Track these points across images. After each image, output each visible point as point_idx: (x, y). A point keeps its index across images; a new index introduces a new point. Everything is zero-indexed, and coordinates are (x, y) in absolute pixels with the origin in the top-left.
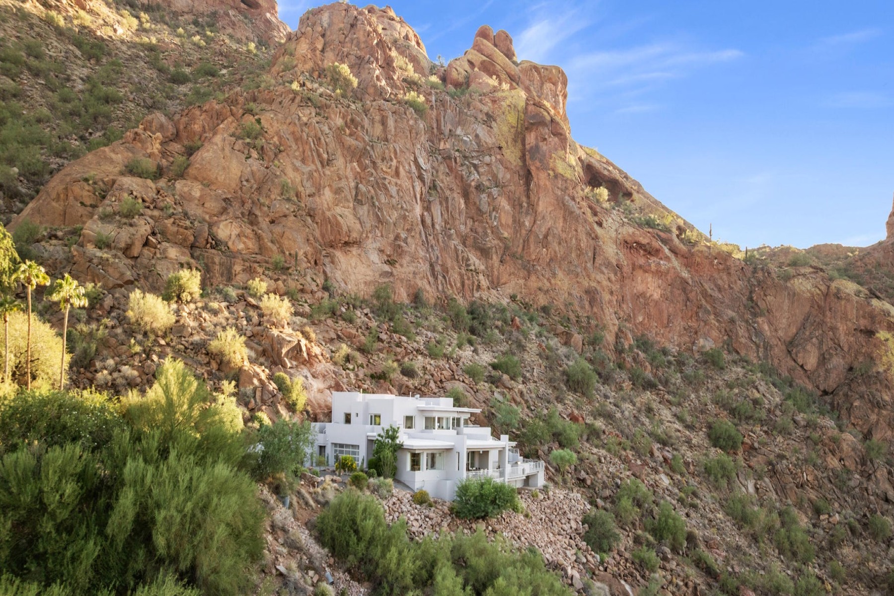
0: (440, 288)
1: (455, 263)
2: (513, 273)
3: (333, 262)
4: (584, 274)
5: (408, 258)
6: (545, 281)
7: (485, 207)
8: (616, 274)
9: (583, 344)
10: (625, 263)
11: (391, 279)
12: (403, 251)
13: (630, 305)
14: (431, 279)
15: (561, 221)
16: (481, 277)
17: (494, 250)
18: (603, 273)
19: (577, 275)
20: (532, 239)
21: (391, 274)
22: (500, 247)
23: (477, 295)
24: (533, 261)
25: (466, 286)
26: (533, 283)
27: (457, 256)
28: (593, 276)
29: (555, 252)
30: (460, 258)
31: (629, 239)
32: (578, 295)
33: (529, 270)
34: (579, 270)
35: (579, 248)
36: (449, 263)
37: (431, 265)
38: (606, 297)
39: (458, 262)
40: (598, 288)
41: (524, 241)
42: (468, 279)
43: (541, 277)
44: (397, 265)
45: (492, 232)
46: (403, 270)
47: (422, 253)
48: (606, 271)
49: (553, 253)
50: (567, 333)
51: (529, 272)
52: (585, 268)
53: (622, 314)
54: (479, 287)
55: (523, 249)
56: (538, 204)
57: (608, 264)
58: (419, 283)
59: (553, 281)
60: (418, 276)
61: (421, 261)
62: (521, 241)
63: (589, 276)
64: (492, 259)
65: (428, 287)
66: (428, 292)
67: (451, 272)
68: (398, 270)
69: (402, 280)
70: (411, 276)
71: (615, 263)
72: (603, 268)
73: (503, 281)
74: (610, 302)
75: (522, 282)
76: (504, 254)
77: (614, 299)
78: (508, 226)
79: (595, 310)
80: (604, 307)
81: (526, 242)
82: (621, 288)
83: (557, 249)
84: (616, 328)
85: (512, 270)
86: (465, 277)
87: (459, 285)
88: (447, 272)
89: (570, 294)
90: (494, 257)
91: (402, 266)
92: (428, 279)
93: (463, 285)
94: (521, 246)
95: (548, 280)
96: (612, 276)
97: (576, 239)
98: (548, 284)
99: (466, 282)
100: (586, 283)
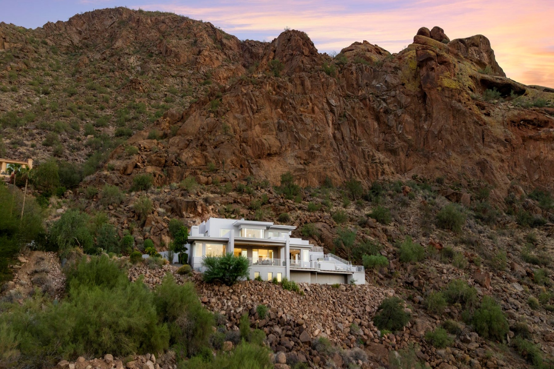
0: (348, 176)
1: (362, 160)
2: (416, 161)
3: (259, 167)
4: (475, 151)
5: (319, 159)
6: (442, 162)
7: (393, 123)
8: (505, 146)
9: (471, 200)
10: (514, 137)
11: (304, 173)
12: (315, 155)
13: (525, 168)
14: (340, 171)
15: (452, 118)
16: (386, 166)
17: (400, 149)
18: (493, 148)
19: (469, 153)
20: (430, 136)
21: (305, 170)
22: (405, 147)
23: (381, 178)
24: (432, 150)
25: (371, 173)
26: (432, 164)
27: (364, 155)
28: (483, 151)
29: (448, 140)
30: (366, 156)
31: (515, 119)
32: (470, 167)
33: (427, 157)
34: (470, 149)
35: (469, 133)
36: (357, 160)
37: (341, 163)
38: (496, 164)
39: (365, 158)
40: (489, 159)
41: (424, 139)
42: (373, 168)
43: (439, 160)
44: (310, 165)
45: (399, 138)
46: (315, 167)
47: (332, 155)
48: (495, 146)
49: (447, 142)
50: (457, 194)
51: (428, 158)
52: (476, 147)
53: (515, 175)
54: (383, 173)
55: (424, 145)
56: (433, 112)
57: (498, 141)
58: (329, 174)
59: (448, 161)
60: (328, 170)
61: (331, 161)
62: (422, 139)
63: (479, 152)
64: (399, 155)
65: (336, 176)
66: (336, 179)
67: (358, 166)
68: (311, 167)
69: (313, 173)
70: (321, 170)
71: (503, 138)
72: (493, 144)
73: (409, 168)
74: (501, 168)
75: (423, 166)
76: (408, 150)
77: (506, 165)
78: (411, 131)
79: (486, 175)
80: (495, 171)
81: (426, 140)
82: (512, 156)
83: (450, 138)
84: (508, 186)
85: (416, 159)
86: (370, 167)
87: (365, 173)
88: (355, 166)
89: (463, 167)
90: (401, 153)
91: (314, 164)
92: (337, 171)
93: (368, 172)
94: (422, 143)
95: (444, 160)
96: (502, 149)
97: (466, 128)
98: (444, 164)
99: (371, 170)
100: (477, 158)
